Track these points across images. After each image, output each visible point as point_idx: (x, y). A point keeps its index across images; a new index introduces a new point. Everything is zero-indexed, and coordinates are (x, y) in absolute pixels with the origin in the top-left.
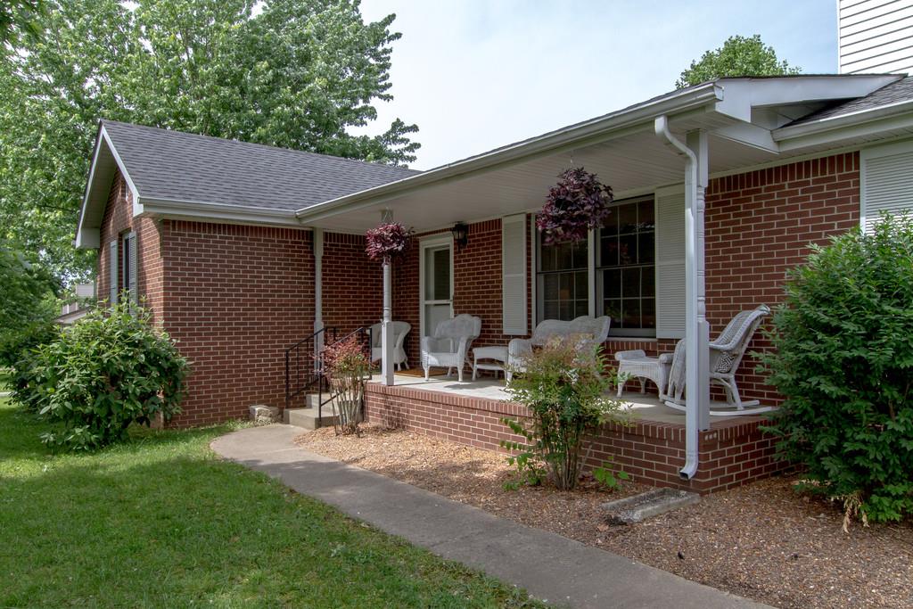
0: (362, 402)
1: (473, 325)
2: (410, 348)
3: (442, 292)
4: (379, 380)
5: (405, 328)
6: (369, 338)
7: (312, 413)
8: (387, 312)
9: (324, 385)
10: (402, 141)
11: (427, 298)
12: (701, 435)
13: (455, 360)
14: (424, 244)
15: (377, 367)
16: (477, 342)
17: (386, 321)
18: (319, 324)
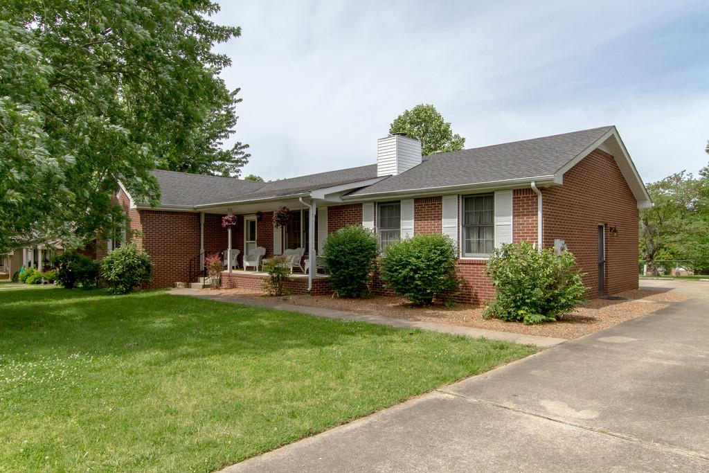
0: (220, 280)
1: (263, 251)
2: (240, 260)
3: (252, 238)
4: (228, 271)
5: (237, 252)
6: (223, 256)
7: (202, 284)
8: (230, 246)
9: (205, 274)
10: (240, 153)
11: (247, 240)
12: (313, 280)
13: (255, 264)
14: (246, 218)
15: (226, 267)
16: (265, 257)
17: (229, 249)
18: (202, 250)
